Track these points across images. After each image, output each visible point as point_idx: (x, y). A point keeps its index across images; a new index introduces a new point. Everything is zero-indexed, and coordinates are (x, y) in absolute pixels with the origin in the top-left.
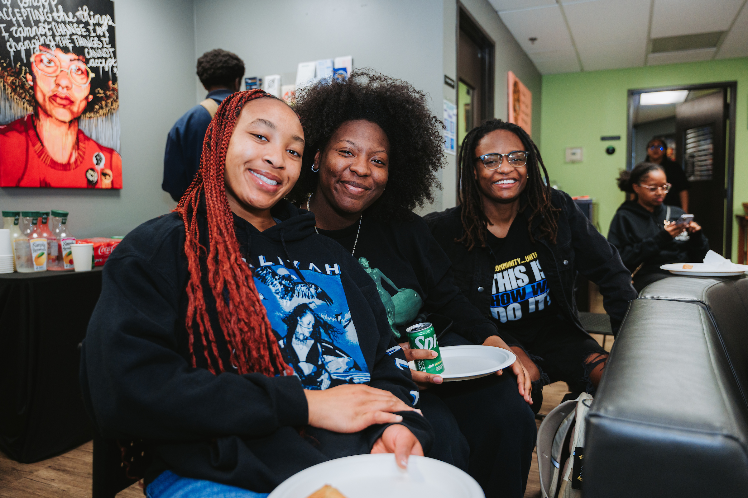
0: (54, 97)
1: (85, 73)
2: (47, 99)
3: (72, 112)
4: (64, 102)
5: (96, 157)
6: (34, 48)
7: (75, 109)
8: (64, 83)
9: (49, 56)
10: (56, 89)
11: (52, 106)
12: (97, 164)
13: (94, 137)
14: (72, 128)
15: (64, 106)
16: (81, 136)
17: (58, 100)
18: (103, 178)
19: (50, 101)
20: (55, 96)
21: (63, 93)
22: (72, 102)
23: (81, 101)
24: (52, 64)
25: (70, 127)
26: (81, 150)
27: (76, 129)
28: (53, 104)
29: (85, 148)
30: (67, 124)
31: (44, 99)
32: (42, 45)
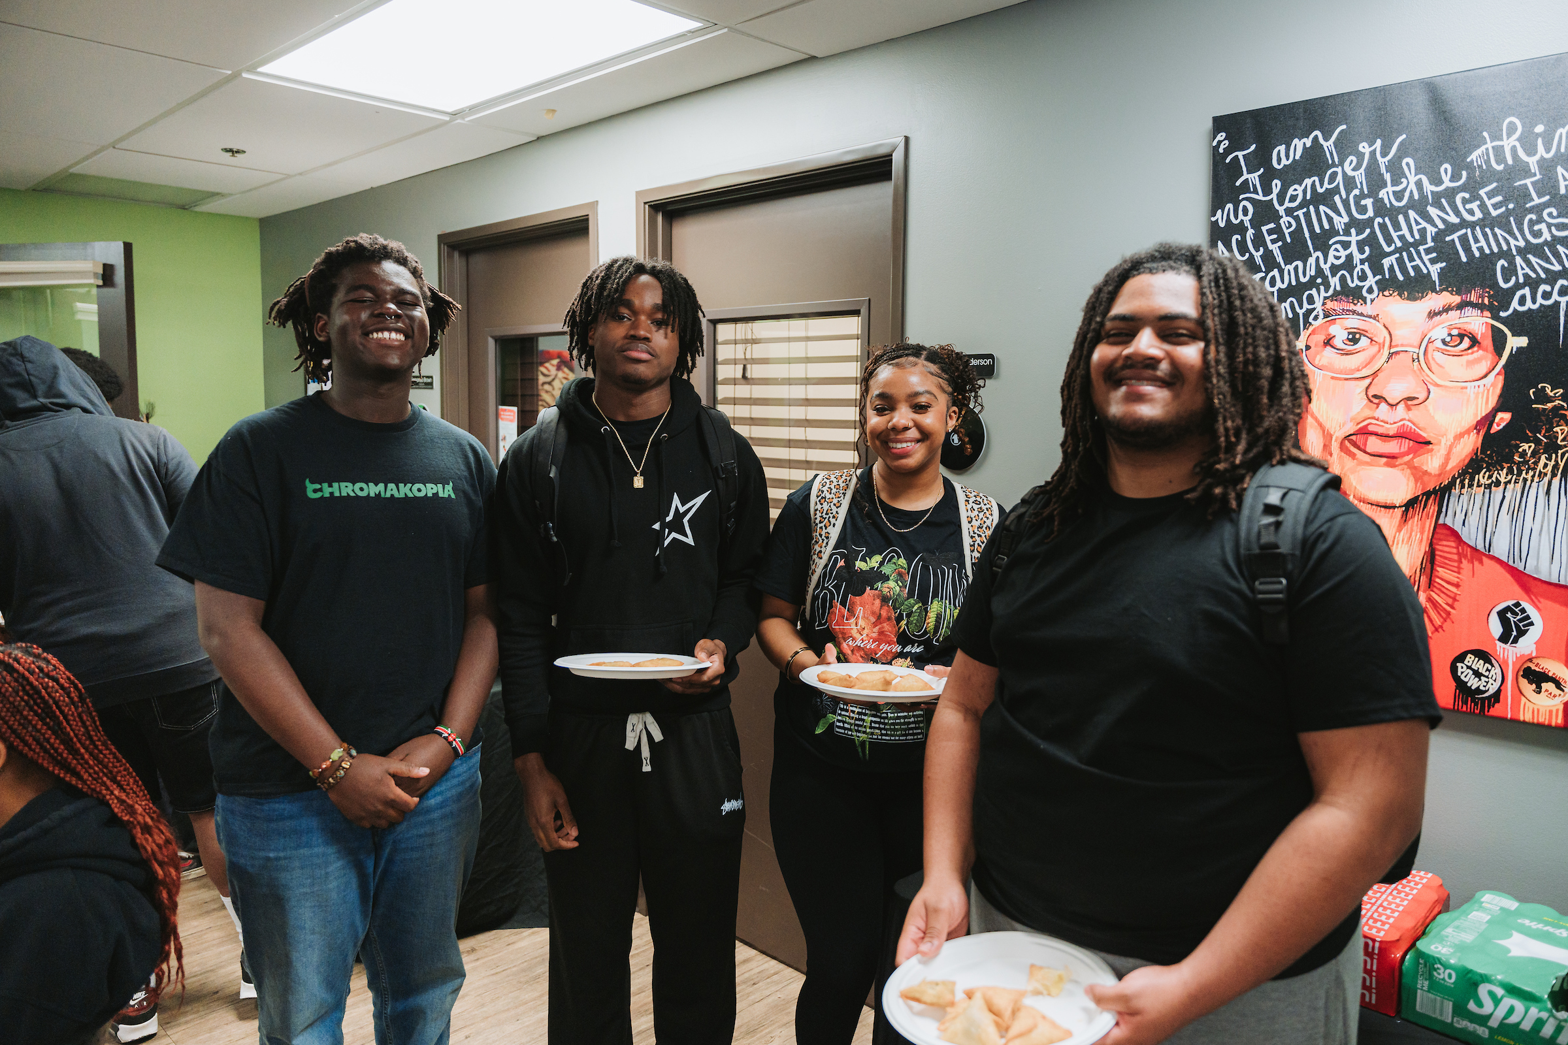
0: (1357, 439)
1: (1488, 342)
2: (1335, 446)
3: (1418, 474)
4: (1392, 447)
5: (1502, 614)
6: (1309, 312)
7: (1432, 463)
8: (1395, 389)
9: (1353, 322)
10: (1368, 413)
11: (1349, 463)
12: (1504, 638)
13: (1501, 549)
14: (1414, 522)
15: (1392, 458)
16: (1446, 547)
17: (1374, 444)
18: (1528, 688)
19: (1342, 447)
20: (1364, 432)
21: (1390, 418)
22: (1422, 443)
23: (1459, 437)
24: (1364, 342)
25: (1405, 518)
26: (1442, 590)
27: (1429, 525)
28: (1353, 456)
29: (1457, 586)
30: (1398, 512)
31: (1326, 447)
32: (1336, 296)
